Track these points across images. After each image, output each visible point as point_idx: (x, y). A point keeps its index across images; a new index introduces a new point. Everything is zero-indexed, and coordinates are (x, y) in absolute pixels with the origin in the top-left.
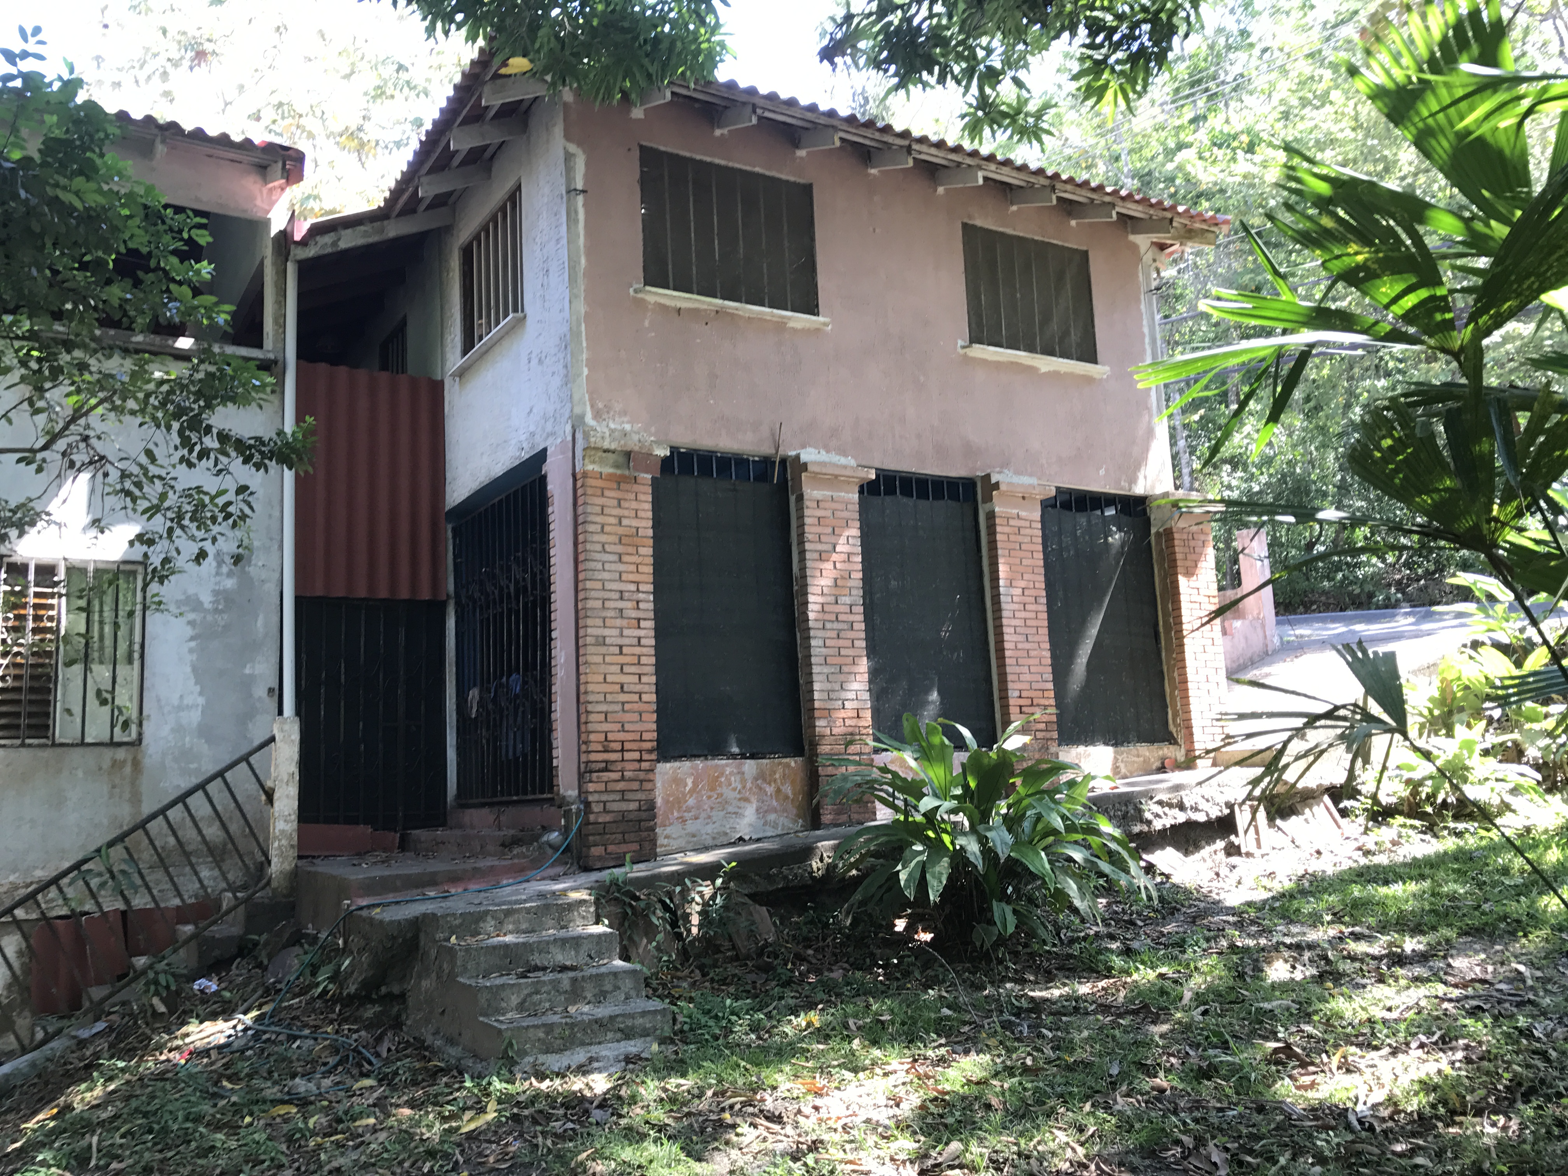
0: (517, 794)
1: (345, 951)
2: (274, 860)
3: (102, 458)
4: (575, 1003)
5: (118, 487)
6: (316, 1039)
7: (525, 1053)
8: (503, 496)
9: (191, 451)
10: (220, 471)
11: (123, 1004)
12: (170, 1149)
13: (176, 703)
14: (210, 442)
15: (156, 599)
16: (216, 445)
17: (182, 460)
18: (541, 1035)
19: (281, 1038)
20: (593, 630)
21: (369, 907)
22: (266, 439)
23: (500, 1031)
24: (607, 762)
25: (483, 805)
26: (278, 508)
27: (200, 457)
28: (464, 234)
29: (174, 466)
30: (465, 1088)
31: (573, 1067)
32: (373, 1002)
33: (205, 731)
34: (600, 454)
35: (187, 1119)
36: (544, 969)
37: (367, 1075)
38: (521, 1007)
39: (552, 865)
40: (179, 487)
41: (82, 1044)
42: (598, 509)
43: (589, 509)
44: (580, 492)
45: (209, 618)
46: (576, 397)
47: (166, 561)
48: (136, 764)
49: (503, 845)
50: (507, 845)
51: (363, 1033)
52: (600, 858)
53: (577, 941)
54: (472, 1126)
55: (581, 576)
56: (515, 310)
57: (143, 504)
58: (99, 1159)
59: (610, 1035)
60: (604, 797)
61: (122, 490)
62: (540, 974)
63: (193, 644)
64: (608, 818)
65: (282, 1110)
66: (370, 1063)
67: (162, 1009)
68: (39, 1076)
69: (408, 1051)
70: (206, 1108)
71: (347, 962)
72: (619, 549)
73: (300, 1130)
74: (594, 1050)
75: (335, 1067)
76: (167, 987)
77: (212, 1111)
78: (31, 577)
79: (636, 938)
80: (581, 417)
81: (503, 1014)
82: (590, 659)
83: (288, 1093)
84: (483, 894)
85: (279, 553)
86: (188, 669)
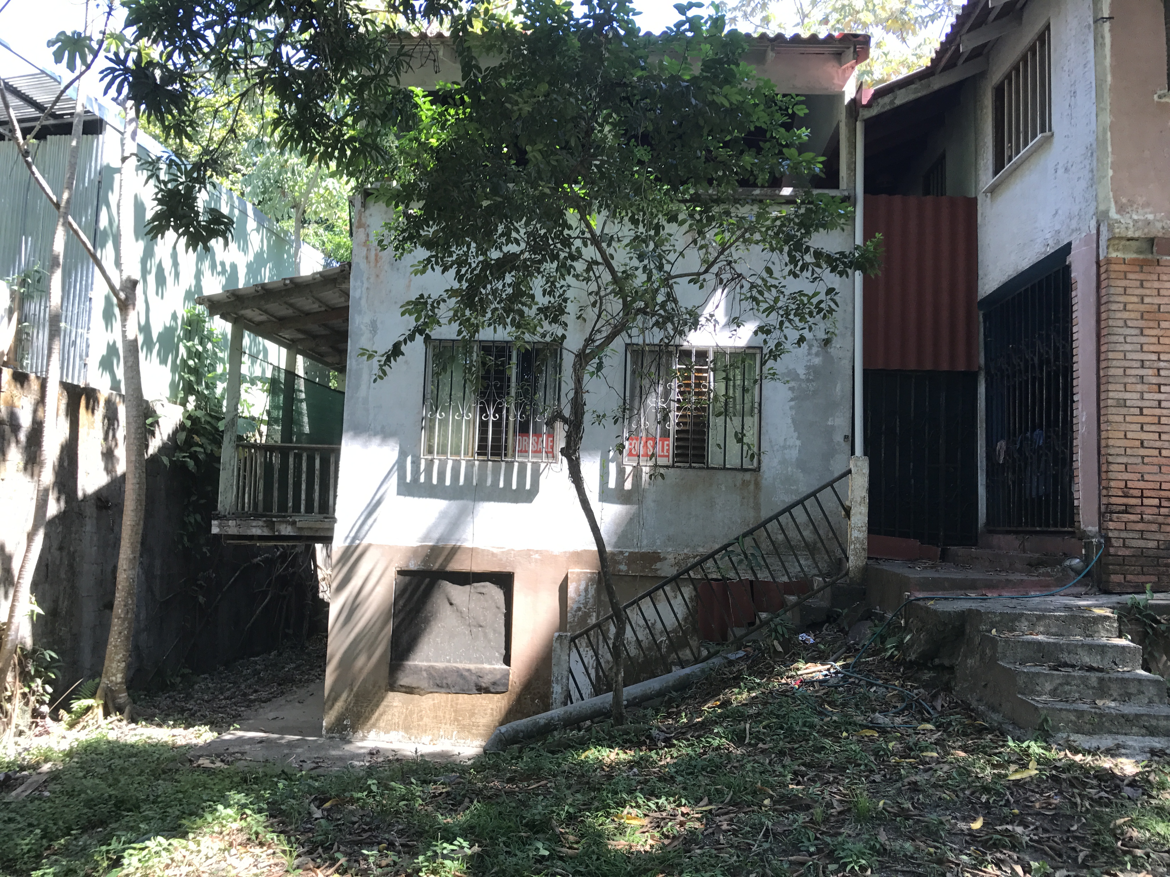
0: (1040, 526)
1: (906, 629)
2: (851, 558)
3: (739, 275)
4: (1101, 698)
5: (749, 295)
6: (887, 688)
7: (1059, 730)
8: (1029, 286)
9: (796, 266)
10: (816, 278)
11: (754, 641)
12: (795, 743)
13: (782, 444)
14: (809, 258)
15: (772, 371)
16: (813, 260)
17: (791, 272)
18: (1073, 718)
19: (862, 683)
20: (1115, 393)
21: (924, 599)
22: (847, 253)
23: (1036, 708)
24: (1126, 505)
25: (1008, 532)
26: (851, 305)
27: (802, 270)
28: (996, 77)
29: (784, 278)
30: (1009, 747)
31: (1102, 749)
32: (929, 669)
33: (801, 464)
34: (1123, 242)
35: (804, 725)
36: (1073, 666)
37: (928, 721)
38: (1053, 693)
39: (1075, 585)
40: (787, 292)
41: (731, 663)
42: (1121, 291)
43: (1112, 291)
44: (1103, 276)
45: (804, 385)
46: (1101, 196)
47: (779, 344)
48: (757, 484)
49: (1030, 564)
50: (1033, 565)
51: (922, 690)
52: (1119, 584)
53: (1103, 649)
54: (1018, 776)
55: (1103, 348)
56: (1043, 131)
57: (764, 306)
58: (750, 739)
59: (1135, 730)
60: (1124, 535)
61: (751, 297)
62: (1070, 670)
63: (793, 403)
64: (1127, 552)
65: (869, 733)
66: (929, 713)
67: (780, 649)
68: (706, 679)
69: (958, 710)
70: (816, 720)
71: (908, 637)
72: (1141, 324)
73: (884, 750)
74: (1121, 739)
75: (903, 711)
76: (783, 635)
77: (821, 723)
78: (693, 359)
79: (1156, 655)
80: (1106, 213)
81: (1038, 696)
82: (1111, 418)
83: (871, 722)
84: (1014, 601)
85: (852, 339)
86: (790, 421)
